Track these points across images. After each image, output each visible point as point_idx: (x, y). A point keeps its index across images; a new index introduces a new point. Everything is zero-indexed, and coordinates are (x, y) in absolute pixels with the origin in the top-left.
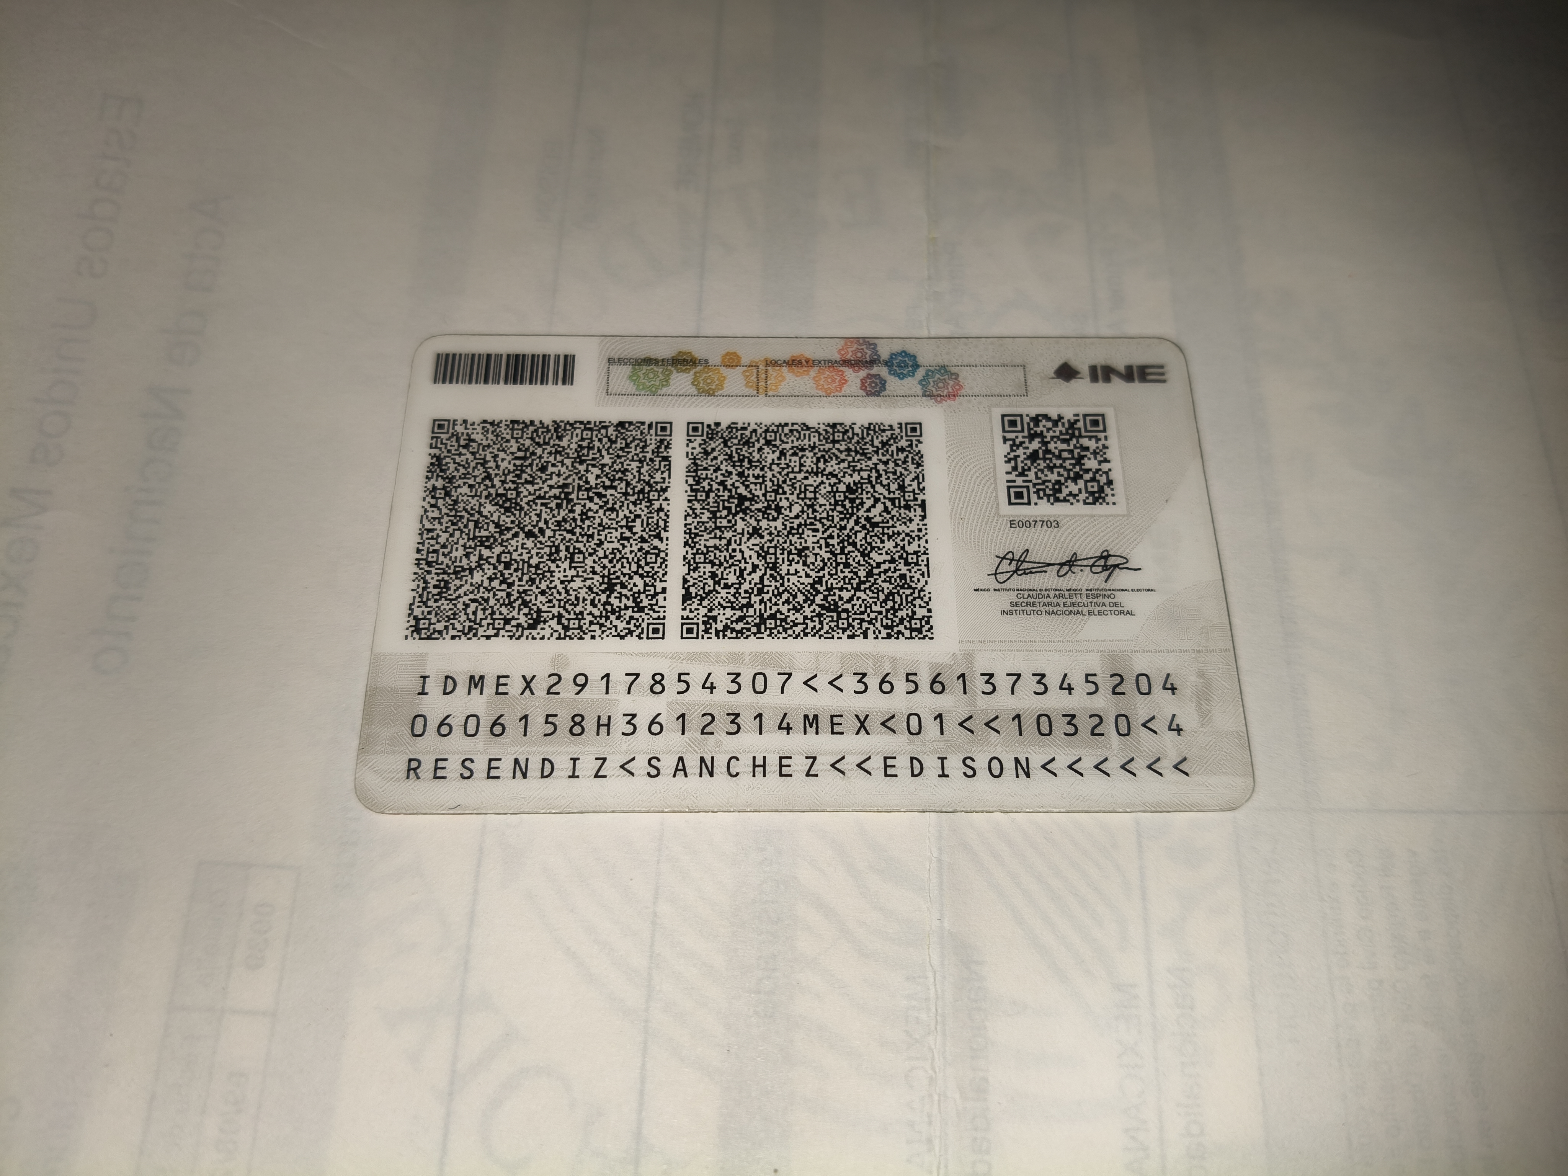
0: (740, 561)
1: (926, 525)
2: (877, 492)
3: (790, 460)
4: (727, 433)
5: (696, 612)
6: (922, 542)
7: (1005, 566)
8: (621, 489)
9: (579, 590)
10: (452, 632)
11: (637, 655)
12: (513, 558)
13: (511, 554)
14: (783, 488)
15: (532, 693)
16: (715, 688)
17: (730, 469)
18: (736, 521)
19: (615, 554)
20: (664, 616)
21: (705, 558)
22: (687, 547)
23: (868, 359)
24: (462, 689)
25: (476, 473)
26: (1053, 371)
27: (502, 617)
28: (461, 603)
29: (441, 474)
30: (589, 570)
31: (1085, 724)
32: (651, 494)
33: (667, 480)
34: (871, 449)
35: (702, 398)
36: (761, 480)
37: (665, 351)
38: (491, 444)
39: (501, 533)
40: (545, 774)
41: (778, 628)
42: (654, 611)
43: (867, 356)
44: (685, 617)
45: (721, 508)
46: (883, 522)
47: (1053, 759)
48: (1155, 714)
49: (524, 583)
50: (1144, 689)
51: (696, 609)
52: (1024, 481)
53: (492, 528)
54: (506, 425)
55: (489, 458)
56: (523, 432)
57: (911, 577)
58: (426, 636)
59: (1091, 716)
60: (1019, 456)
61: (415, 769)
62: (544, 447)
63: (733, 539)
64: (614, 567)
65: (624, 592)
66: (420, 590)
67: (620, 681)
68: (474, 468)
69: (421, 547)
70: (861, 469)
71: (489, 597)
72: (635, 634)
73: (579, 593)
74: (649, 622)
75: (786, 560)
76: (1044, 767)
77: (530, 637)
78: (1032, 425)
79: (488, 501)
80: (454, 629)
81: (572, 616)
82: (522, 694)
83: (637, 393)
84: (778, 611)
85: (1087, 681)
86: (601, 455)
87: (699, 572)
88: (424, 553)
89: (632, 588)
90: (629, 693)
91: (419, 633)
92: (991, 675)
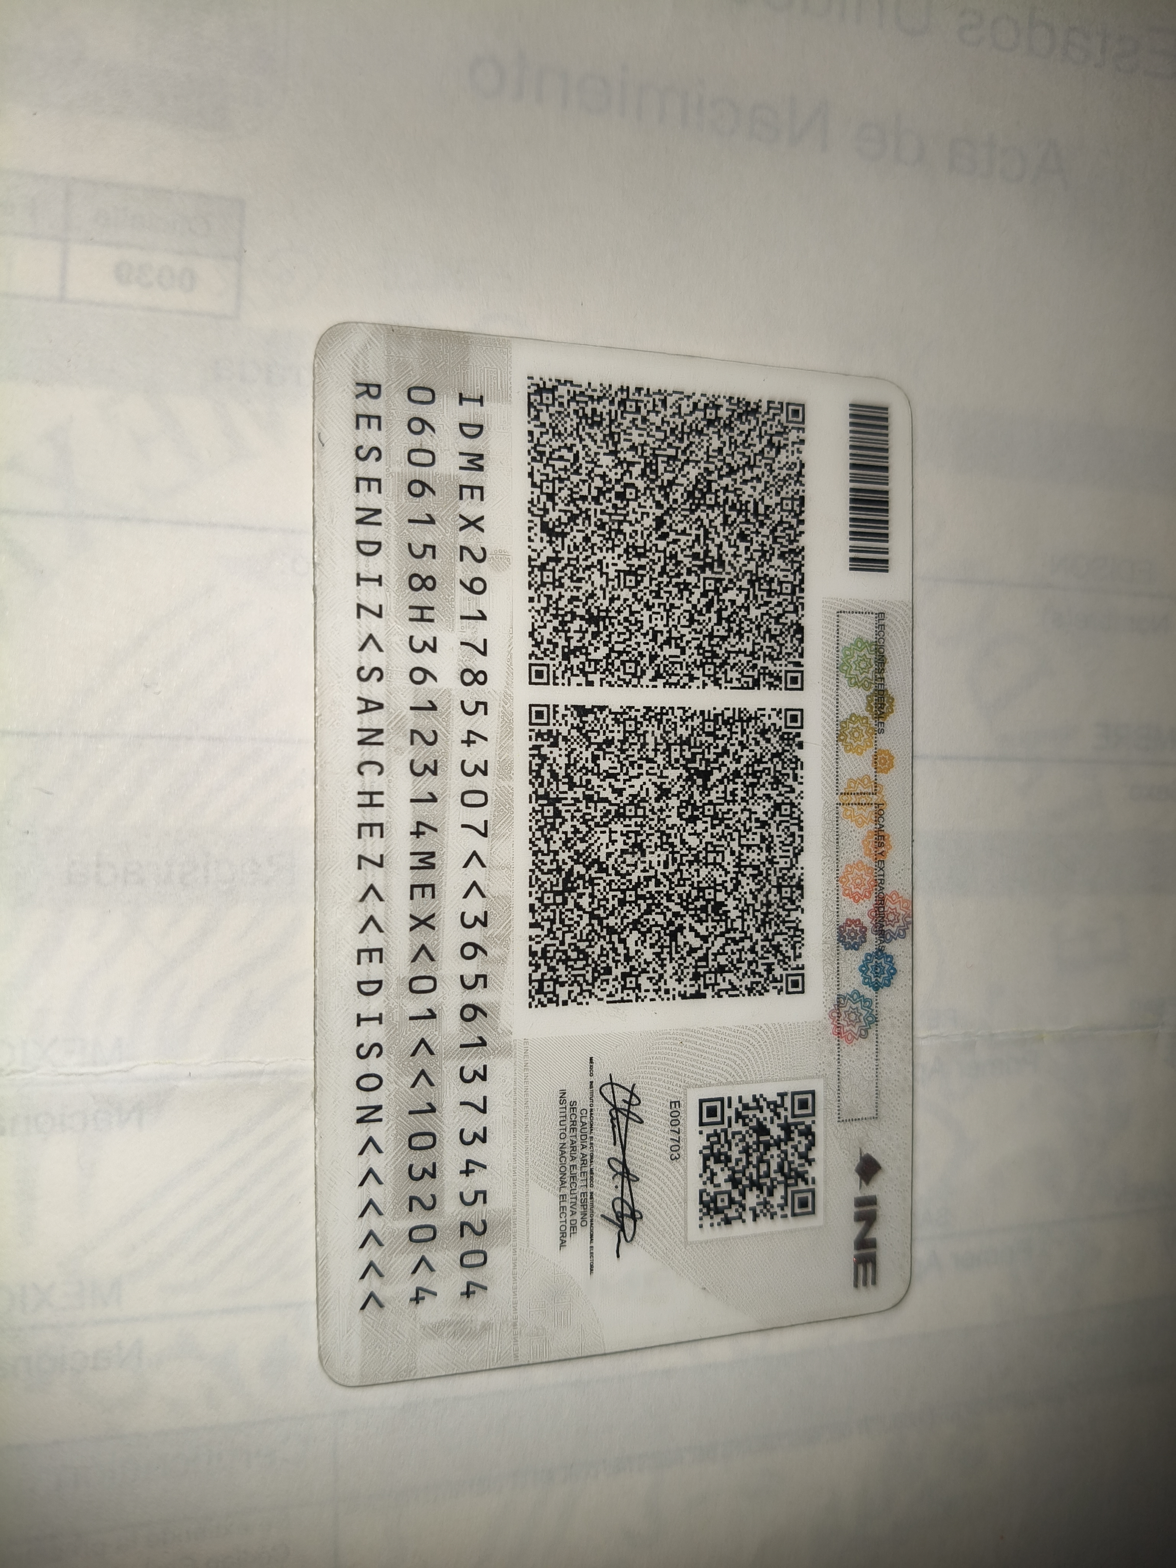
0: (626, 774)
1: (674, 998)
2: (715, 939)
3: (755, 833)
4: (790, 757)
5: (563, 722)
6: (652, 995)
7: (622, 1095)
8: (718, 631)
9: (590, 582)
10: (537, 432)
11: (509, 652)
12: (631, 503)
13: (636, 500)
14: (719, 825)
15: (462, 529)
16: (469, 746)
17: (744, 761)
18: (678, 768)
19: (635, 624)
20: (557, 684)
21: (630, 732)
22: (645, 710)
23: (885, 928)
24: (467, 445)
25: (737, 457)
26: (870, 1152)
27: (557, 491)
28: (574, 442)
29: (736, 414)
30: (616, 594)
31: (423, 1190)
32: (712, 667)
33: (729, 685)
34: (770, 932)
35: (835, 727)
36: (729, 798)
37: (895, 680)
38: (774, 474)
39: (661, 488)
40: (362, 546)
41: (543, 820)
42: (564, 672)
43: (890, 927)
44: (557, 709)
45: (693, 750)
46: (677, 946)
47: (380, 1151)
48: (437, 1272)
49: (599, 516)
50: (468, 1260)
51: (566, 721)
52: (730, 1119)
53: (668, 476)
54: (798, 491)
55: (757, 471)
56: (790, 511)
57: (607, 981)
58: (532, 400)
59: (433, 1196)
60: (761, 1112)
61: (368, 392)
62: (771, 537)
63: (655, 765)
64: (620, 624)
65: (588, 636)
66: (589, 393)
67: (477, 632)
68: (743, 454)
69: (643, 392)
71: (581, 474)
72: (536, 649)
73: (587, 582)
74: (551, 666)
75: (629, 829)
76: (371, 1140)
77: (532, 525)
78: (802, 1127)
79: (702, 471)
80: (542, 434)
81: (558, 575)
82: (461, 516)
83: (840, 648)
84: (565, 820)
85: (477, 1193)
86: (760, 605)
87: (613, 725)
88: (636, 397)
89: (592, 645)
90: (462, 643)
91: (536, 393)
92: (484, 1078)
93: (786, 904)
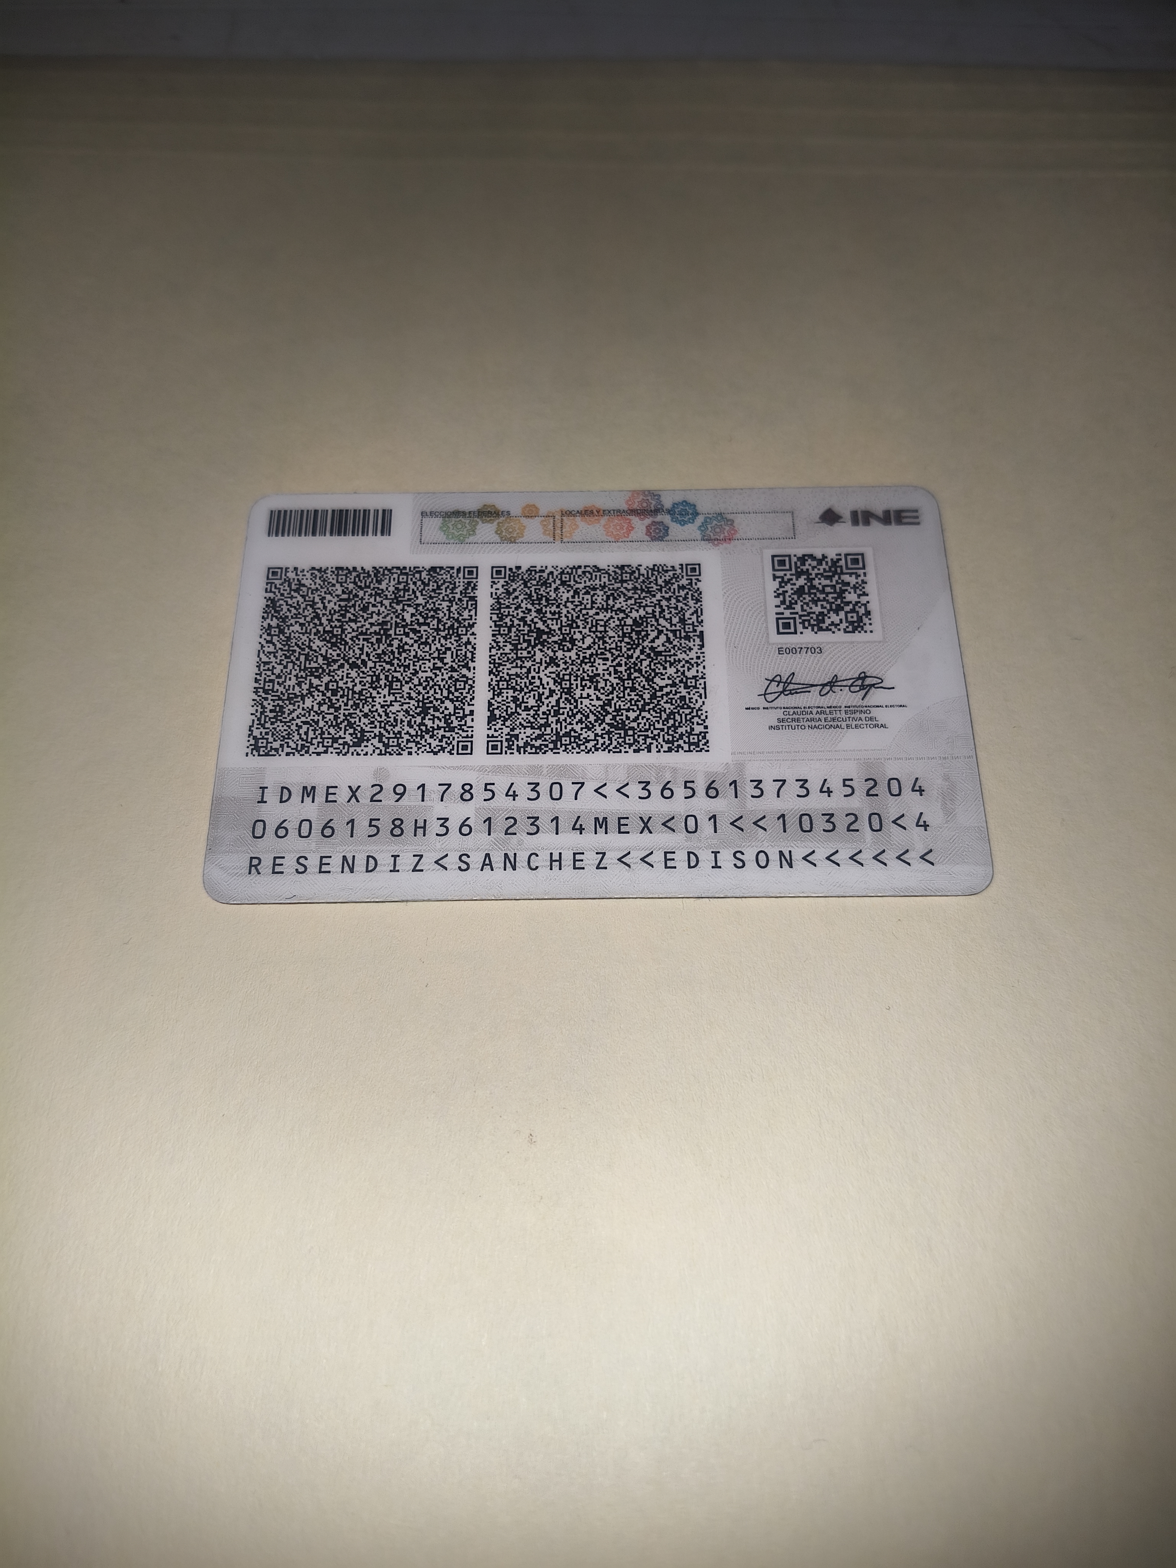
0: (539, 687)
1: (704, 653)
2: (660, 625)
3: (583, 598)
4: (527, 576)
5: (500, 731)
6: (700, 668)
7: (773, 687)
8: (433, 625)
10: (287, 750)
11: (448, 768)
12: (339, 686)
13: (337, 683)
14: (577, 623)
15: (358, 801)
16: (517, 796)
17: (529, 606)
18: (535, 652)
19: (428, 682)
20: (472, 735)
21: (508, 685)
22: (492, 675)
23: (653, 508)
24: (296, 798)
25: (306, 613)
26: (818, 516)
27: (331, 736)
28: (295, 725)
29: (275, 615)
30: (406, 695)
31: (842, 823)
32: (460, 629)
33: (474, 617)
34: (655, 587)
35: (505, 545)
36: (557, 616)
37: (471, 504)
38: (319, 587)
39: (329, 665)
40: (370, 869)
41: (572, 744)
42: (463, 731)
43: (652, 506)
44: (490, 735)
45: (521, 641)
46: (665, 651)
48: (904, 812)
49: (349, 707)
50: (895, 791)
51: (500, 729)
52: (791, 613)
53: (320, 660)
54: (332, 571)
55: (317, 599)
56: (347, 577)
57: (690, 699)
58: (264, 753)
59: (847, 815)
60: (787, 592)
61: (256, 866)
62: (365, 590)
63: (532, 668)
64: (428, 693)
65: (437, 714)
66: (258, 714)
67: (434, 791)
68: (304, 609)
69: (258, 677)
70: (647, 605)
71: (318, 720)
72: (446, 750)
73: (397, 715)
74: (459, 740)
75: (579, 685)
76: (805, 858)
77: (355, 753)
78: (799, 564)
79: (316, 637)
80: (288, 747)
81: (392, 735)
82: (349, 801)
83: (447, 541)
84: (572, 729)
86: (415, 596)
87: (503, 697)
88: (262, 682)
89: (443, 711)
90: (442, 800)
91: (258, 751)
92: (760, 782)
93: (635, 577)
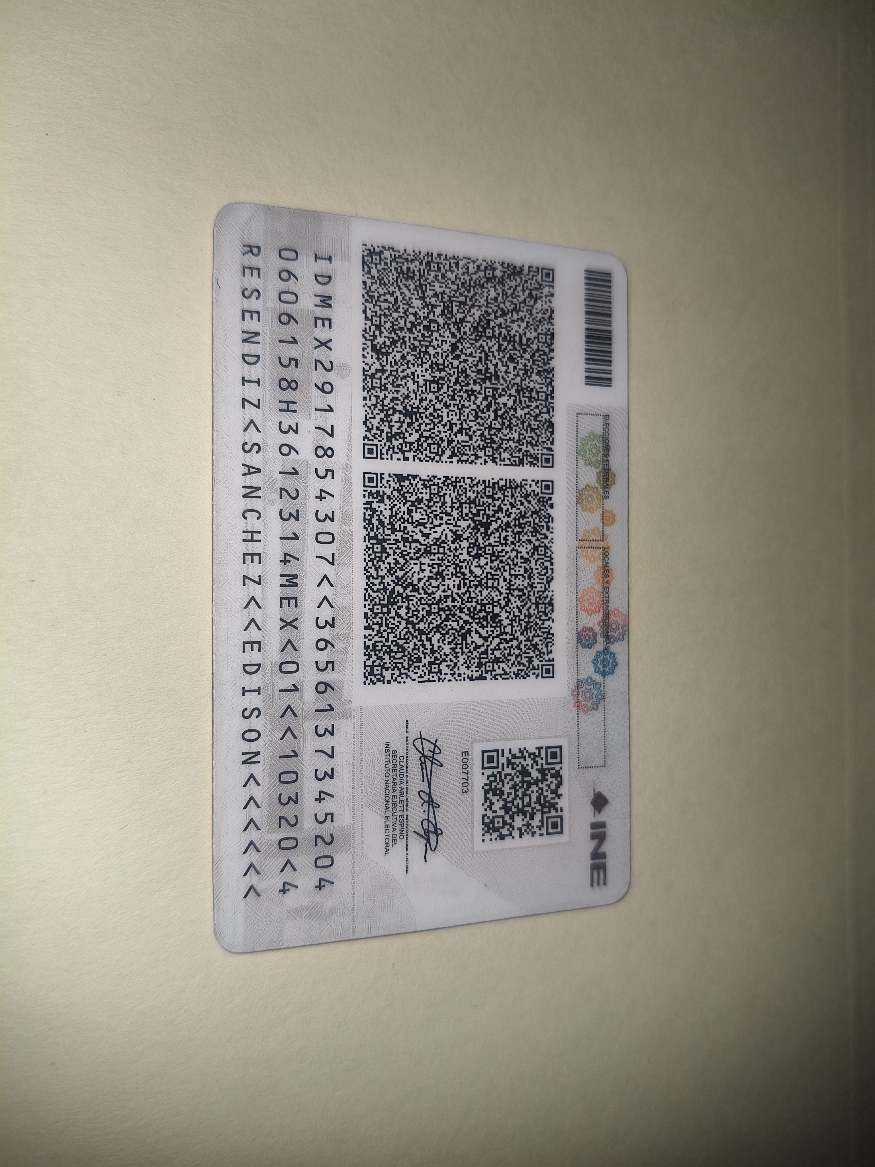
0: (432, 523)
1: (464, 680)
2: (493, 639)
3: (521, 567)
4: (544, 514)
5: (387, 486)
6: (449, 677)
7: (428, 747)
8: (495, 424)
9: (406, 388)
10: (369, 282)
11: (350, 435)
12: (434, 333)
13: (437, 331)
14: (496, 560)
15: (316, 348)
16: (321, 500)
17: (513, 516)
18: (467, 520)
19: (438, 418)
20: (383, 459)
21: (434, 494)
22: (444, 479)
23: (610, 634)
24: (320, 289)
25: (508, 304)
26: (601, 791)
27: (383, 323)
28: (394, 290)
29: (506, 275)
30: (424, 396)
31: (289, 811)
32: (491, 450)
33: (503, 463)
34: (531, 635)
35: (575, 494)
36: (503, 542)
37: (616, 462)
38: (533, 317)
39: (455, 323)
40: (246, 358)
41: (373, 554)
42: (388, 451)
43: (613, 633)
44: (383, 476)
45: (478, 508)
47: (258, 784)
48: (299, 871)
49: (412, 341)
50: (321, 862)
51: (390, 485)
52: (503, 764)
53: (460, 316)
54: (549, 329)
55: (521, 314)
56: (544, 343)
57: (418, 667)
58: (366, 260)
59: (296, 816)
60: (525, 760)
61: (251, 251)
62: (531, 360)
63: (452, 518)
64: (427, 417)
65: (405, 426)
66: (405, 256)
67: (327, 420)
68: (512, 302)
69: (443, 257)
70: (513, 627)
71: (399, 312)
72: (368, 434)
73: (404, 387)
74: (379, 446)
75: (434, 562)
76: (252, 776)
77: (365, 346)
78: (553, 772)
79: (483, 313)
80: (372, 283)
81: (383, 382)
82: (316, 339)
83: (579, 439)
84: (389, 555)
85: (327, 814)
86: (524, 408)
87: (422, 489)
88: (438, 260)
89: (408, 432)
90: (316, 428)
91: (368, 255)
92: (332, 734)
93: (541, 616)
